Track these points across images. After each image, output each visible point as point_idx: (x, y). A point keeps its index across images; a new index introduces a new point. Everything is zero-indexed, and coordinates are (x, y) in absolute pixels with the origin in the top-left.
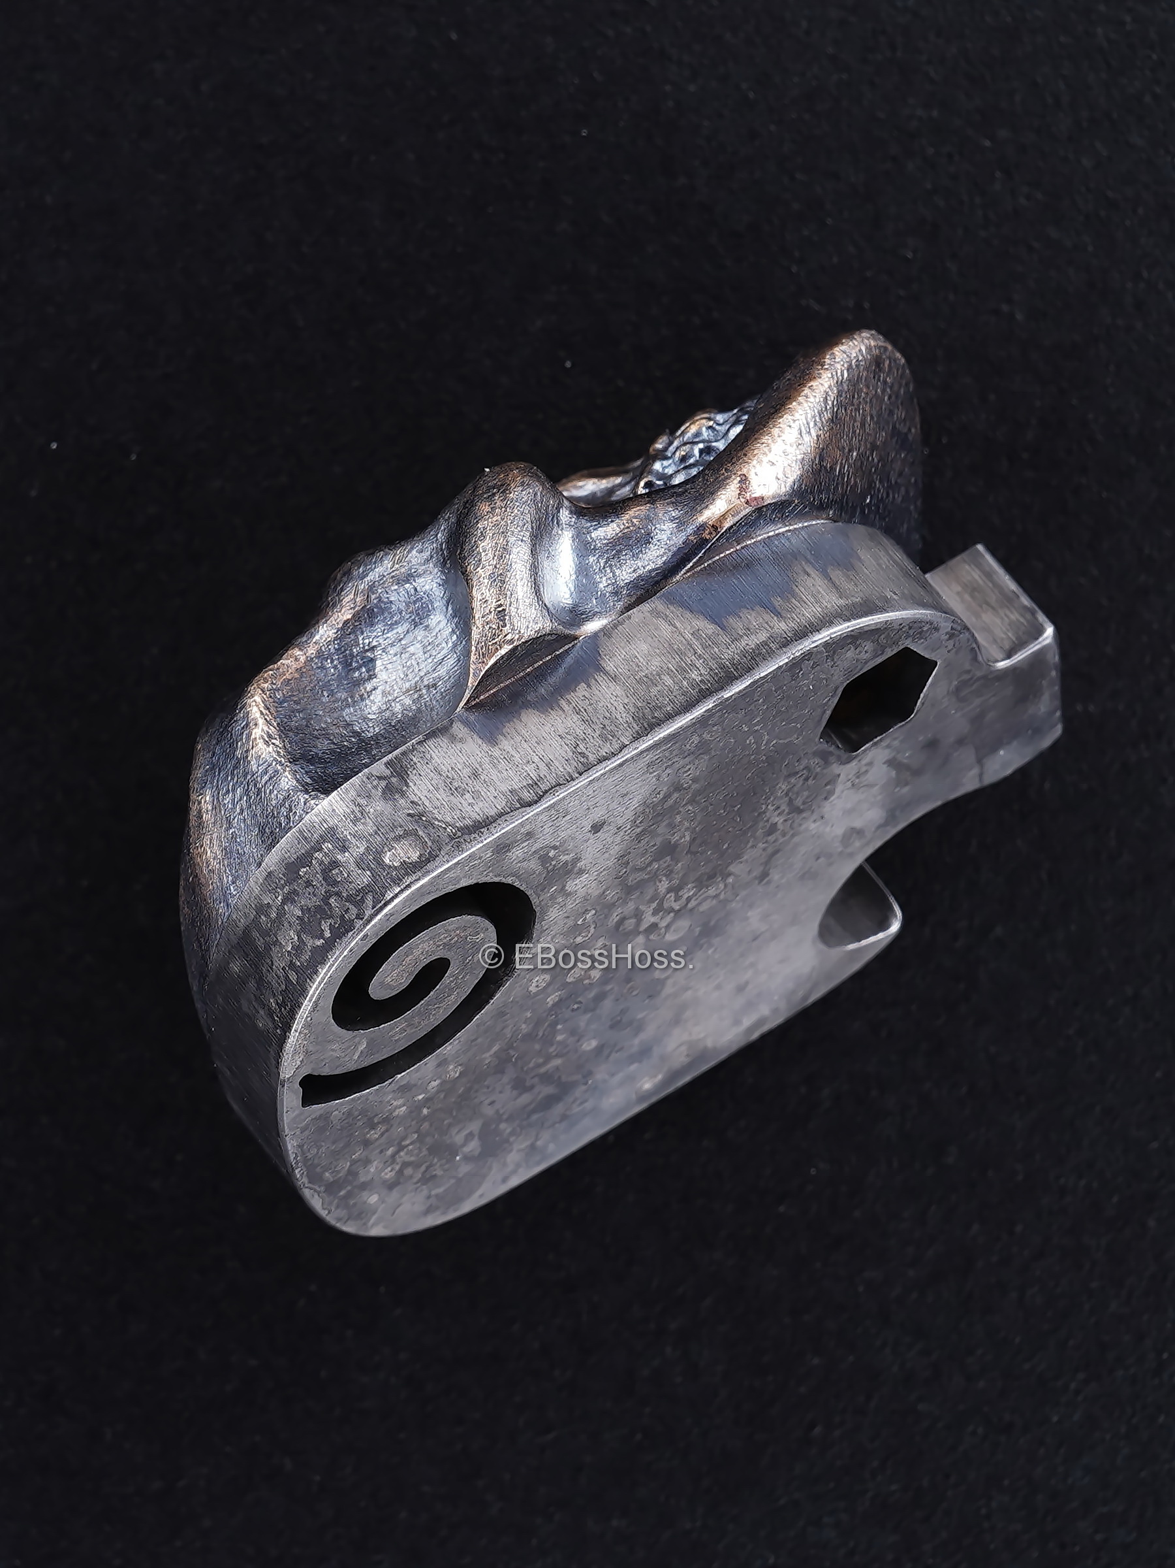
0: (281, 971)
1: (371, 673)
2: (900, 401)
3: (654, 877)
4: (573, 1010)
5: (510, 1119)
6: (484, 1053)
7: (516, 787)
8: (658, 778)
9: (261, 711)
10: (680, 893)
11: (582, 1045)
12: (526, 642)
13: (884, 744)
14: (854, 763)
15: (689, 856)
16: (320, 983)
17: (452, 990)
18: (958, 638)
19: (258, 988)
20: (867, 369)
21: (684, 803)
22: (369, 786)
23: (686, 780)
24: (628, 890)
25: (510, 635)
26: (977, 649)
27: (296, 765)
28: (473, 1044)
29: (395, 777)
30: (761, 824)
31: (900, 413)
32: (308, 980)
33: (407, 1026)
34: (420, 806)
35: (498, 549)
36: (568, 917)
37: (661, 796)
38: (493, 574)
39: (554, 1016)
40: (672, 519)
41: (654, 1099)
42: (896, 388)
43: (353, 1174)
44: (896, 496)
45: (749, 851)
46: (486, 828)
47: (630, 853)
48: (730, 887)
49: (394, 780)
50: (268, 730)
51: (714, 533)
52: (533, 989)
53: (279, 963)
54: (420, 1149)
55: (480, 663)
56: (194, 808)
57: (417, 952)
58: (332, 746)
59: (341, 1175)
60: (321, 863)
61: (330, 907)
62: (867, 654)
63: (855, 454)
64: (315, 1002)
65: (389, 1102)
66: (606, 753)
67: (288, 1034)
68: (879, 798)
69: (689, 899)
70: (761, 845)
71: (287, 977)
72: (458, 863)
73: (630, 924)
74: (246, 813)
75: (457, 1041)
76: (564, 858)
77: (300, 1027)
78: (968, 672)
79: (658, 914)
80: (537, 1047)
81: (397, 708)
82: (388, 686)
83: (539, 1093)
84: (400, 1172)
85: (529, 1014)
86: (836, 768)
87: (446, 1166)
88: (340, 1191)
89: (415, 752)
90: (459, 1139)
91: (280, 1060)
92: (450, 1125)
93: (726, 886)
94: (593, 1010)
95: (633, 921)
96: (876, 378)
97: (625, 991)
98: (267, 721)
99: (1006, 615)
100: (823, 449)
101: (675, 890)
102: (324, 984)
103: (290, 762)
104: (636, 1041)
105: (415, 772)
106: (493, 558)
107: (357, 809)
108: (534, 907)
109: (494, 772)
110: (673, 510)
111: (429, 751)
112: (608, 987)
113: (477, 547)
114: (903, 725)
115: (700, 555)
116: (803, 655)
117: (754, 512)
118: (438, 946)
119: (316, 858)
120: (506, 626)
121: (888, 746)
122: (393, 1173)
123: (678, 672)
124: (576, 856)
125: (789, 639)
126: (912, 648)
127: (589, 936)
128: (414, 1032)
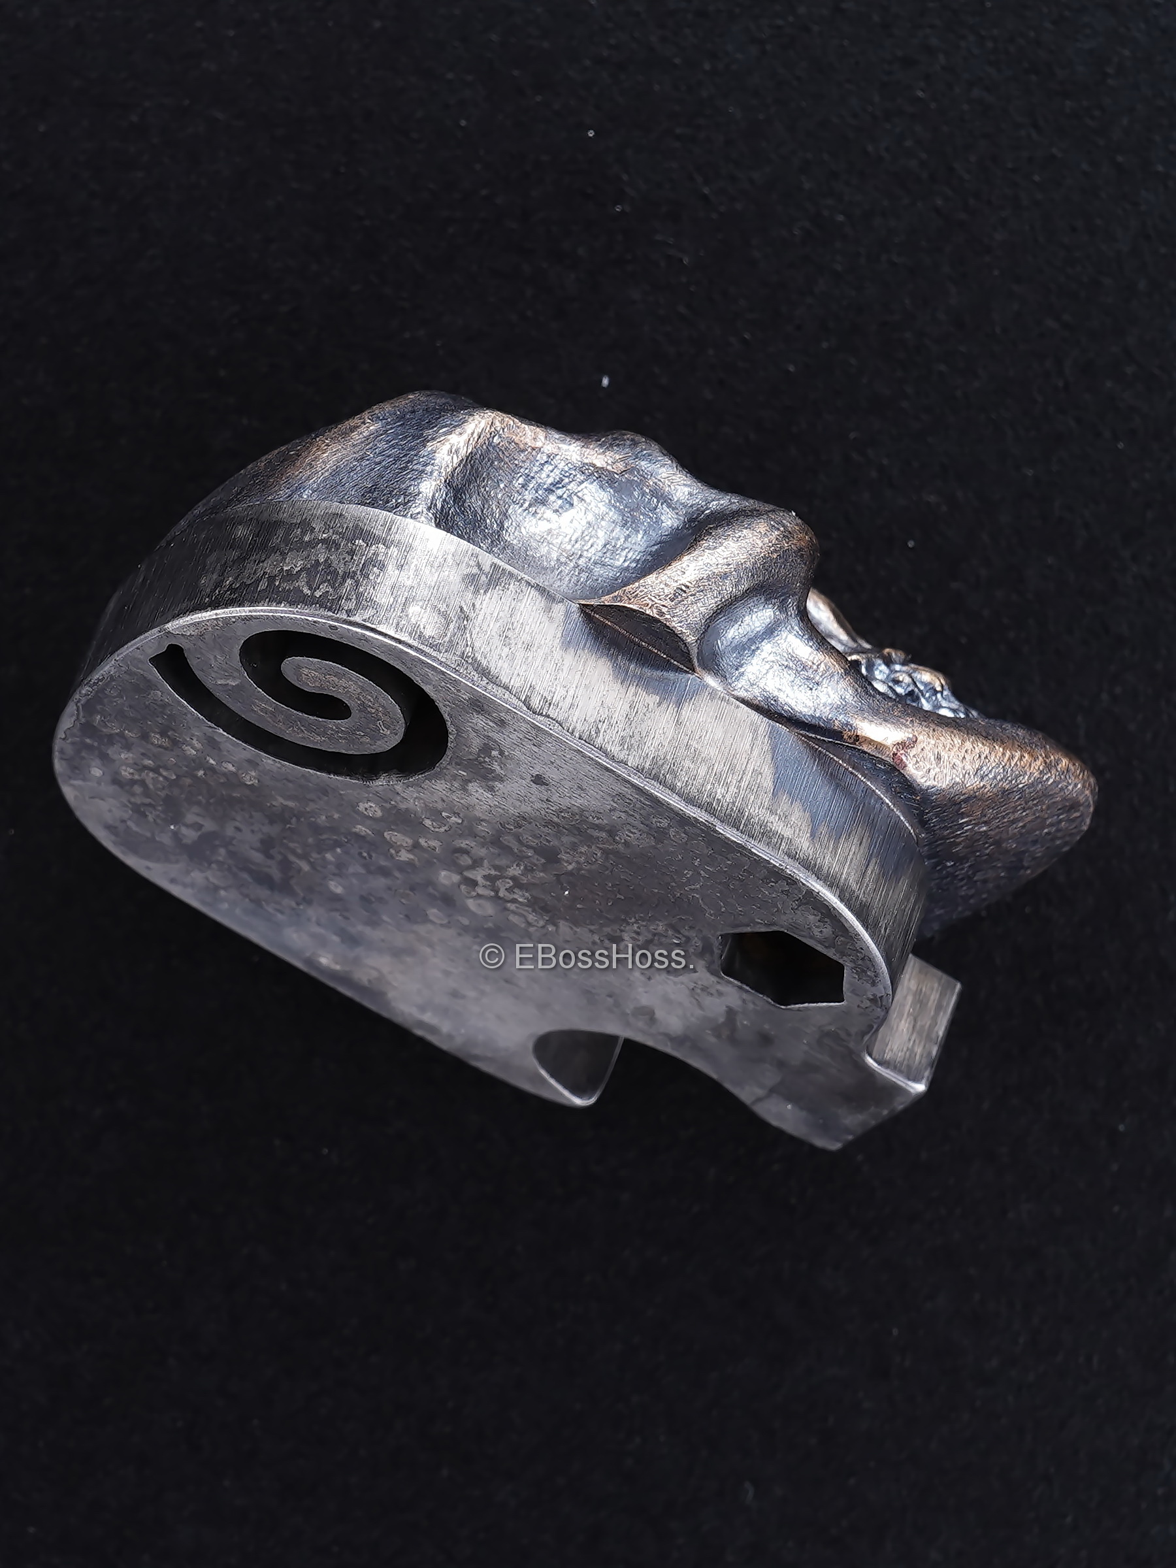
0: (262, 572)
1: (560, 510)
2: (1048, 845)
3: (519, 858)
4: (360, 854)
5: (232, 854)
6: (282, 796)
7: (537, 689)
8: (613, 810)
9: (474, 431)
10: (516, 890)
11: (332, 880)
12: (668, 627)
13: (745, 996)
14: (713, 979)
15: (555, 878)
16: (271, 611)
17: (324, 734)
18: (875, 1007)
19: (234, 562)
20: (1064, 799)
21: (601, 846)
22: (467, 559)
23: (623, 835)
24: (496, 841)
25: (667, 609)
26: (874, 1030)
27: (446, 487)
28: (285, 781)
29: (487, 577)
30: (616, 927)
31: (1038, 850)
32: (267, 600)
33: (271, 712)
34: (474, 613)
35: (734, 559)
36: (444, 801)
37: (597, 822)
38: (711, 565)
39: (346, 840)
40: (843, 697)
41: (314, 974)
42: (1059, 834)
43: (111, 739)
44: (965, 888)
45: (586, 929)
46: (488, 681)
47: (530, 823)
48: (544, 931)
49: (483, 578)
50: (462, 447)
51: (852, 741)
52: (361, 807)
53: (268, 567)
54: (163, 788)
55: (628, 597)
56: (355, 421)
57: (343, 682)
58: (480, 510)
59: (104, 730)
60: (376, 554)
61: (342, 584)
62: (818, 934)
63: (985, 828)
64: (251, 616)
65: (193, 735)
66: (611, 751)
67: (209, 608)
68: (693, 1019)
69: (514, 901)
70: (596, 938)
71: (259, 580)
72: (443, 673)
73: (466, 860)
74: (378, 468)
75: (279, 765)
76: (496, 766)
77: (222, 616)
78: (849, 1034)
79: (487, 880)
80: (310, 840)
81: (544, 550)
82: (557, 531)
83: (270, 867)
84: (133, 782)
85: (336, 816)
86: (701, 965)
87: (159, 821)
88: (89, 737)
89: (518, 584)
90: (190, 818)
91: (181, 615)
92: (199, 803)
93: (543, 927)
94: (369, 872)
95: (469, 862)
96: (1059, 812)
97: (402, 891)
98: (469, 442)
99: (914, 1041)
100: (975, 797)
101: (517, 884)
102: (273, 616)
103: (445, 481)
104: (360, 928)
105: (501, 592)
106: (724, 559)
107: (440, 559)
108: (437, 765)
109: (538, 662)
110: (851, 695)
111: (525, 595)
112: (397, 874)
113: (725, 539)
114: (770, 1003)
115: (826, 739)
116: (790, 877)
117: (890, 765)
118: (359, 699)
119: (377, 547)
120: (672, 601)
121: (744, 1001)
122: (129, 777)
123: (715, 775)
124: (503, 776)
125: (797, 856)
126: (845, 971)
127: (437, 830)
128: (269, 722)
